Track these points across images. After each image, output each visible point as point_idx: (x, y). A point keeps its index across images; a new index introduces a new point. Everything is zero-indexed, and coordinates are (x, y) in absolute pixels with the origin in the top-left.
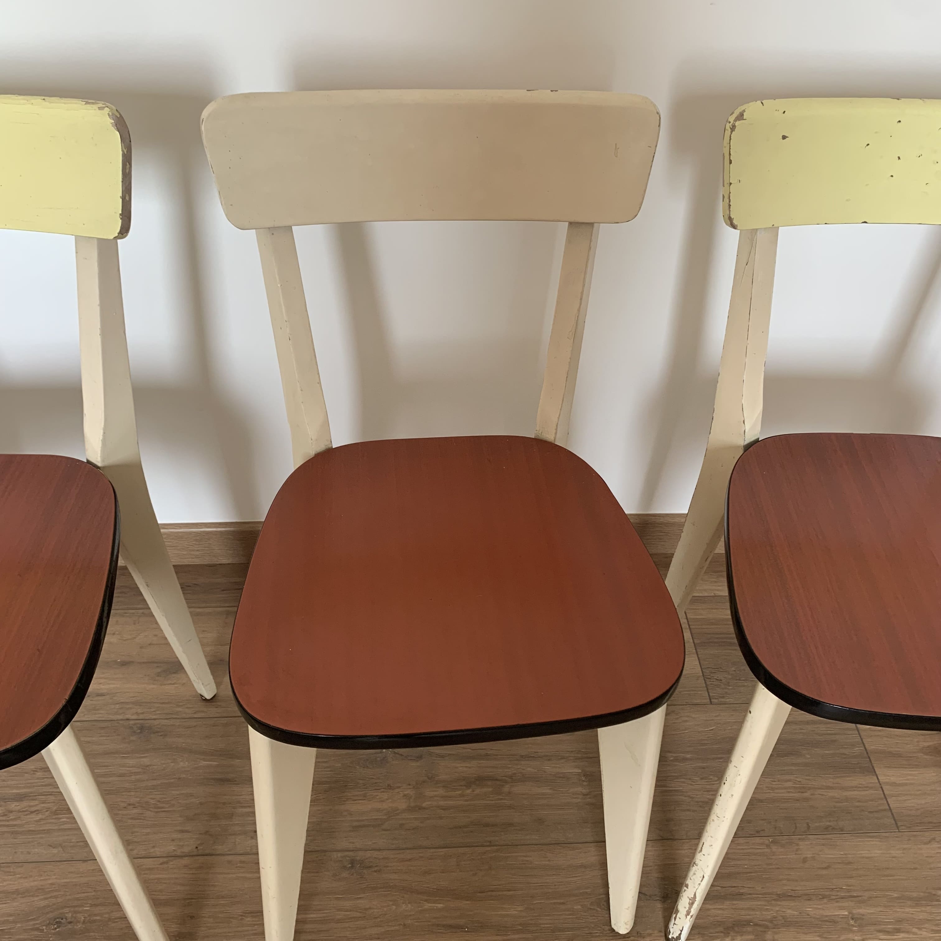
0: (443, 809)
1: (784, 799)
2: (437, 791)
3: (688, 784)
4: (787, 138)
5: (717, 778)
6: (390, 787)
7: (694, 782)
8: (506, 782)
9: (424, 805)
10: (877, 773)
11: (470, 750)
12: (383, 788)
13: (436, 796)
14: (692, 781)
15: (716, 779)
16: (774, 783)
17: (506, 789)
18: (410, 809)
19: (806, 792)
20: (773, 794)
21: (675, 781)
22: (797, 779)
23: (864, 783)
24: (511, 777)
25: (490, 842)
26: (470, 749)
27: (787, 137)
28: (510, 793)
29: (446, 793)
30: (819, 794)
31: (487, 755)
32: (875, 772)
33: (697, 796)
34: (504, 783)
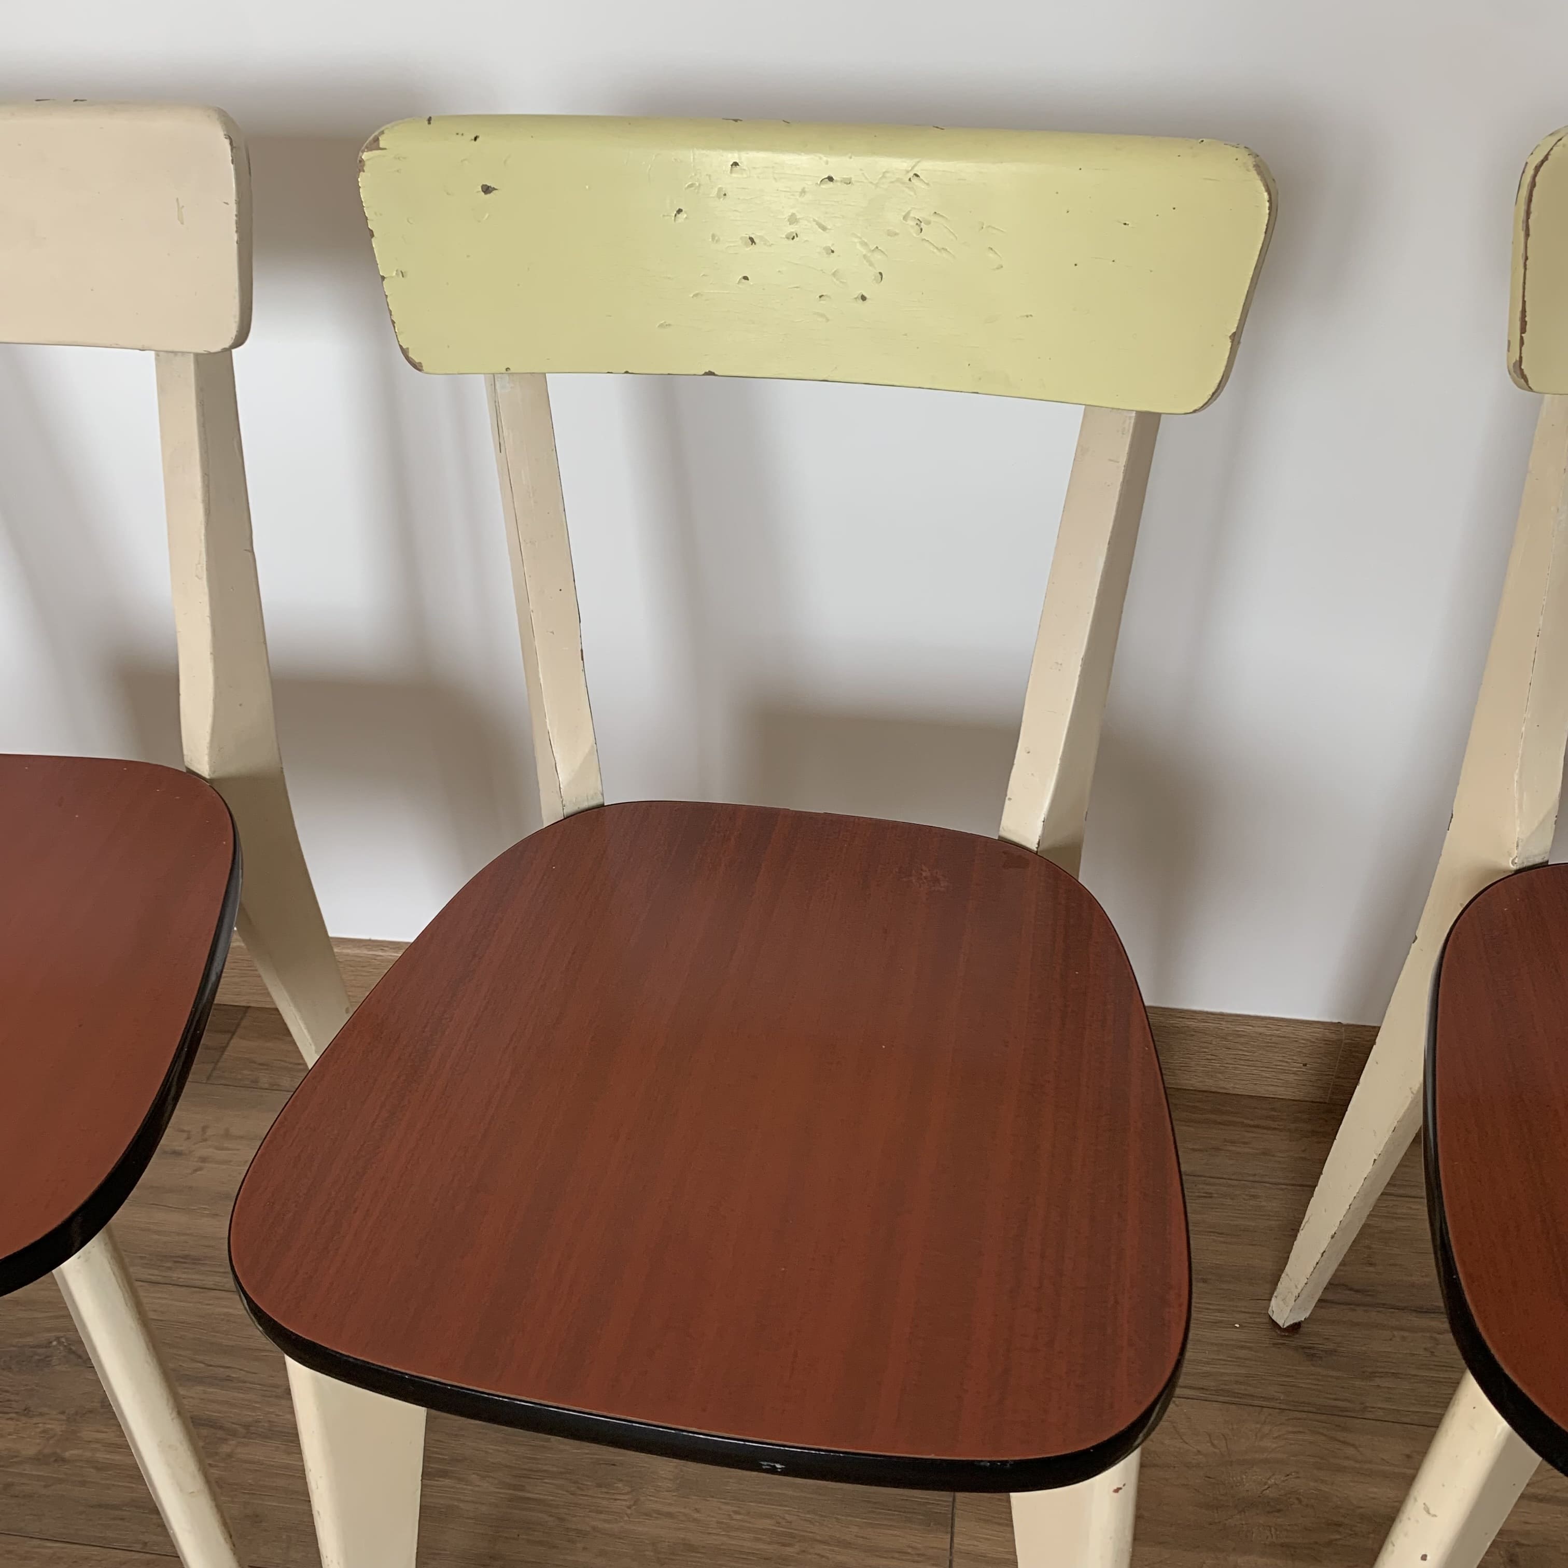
0: (97, 1469)
1: (741, 1552)
2: (106, 1432)
3: (567, 1491)
4: (494, 192)
5: (630, 1489)
6: (27, 1412)
7: (582, 1490)
8: (234, 1434)
9: (67, 1454)
10: (956, 1530)
11: (202, 1365)
12: (16, 1413)
13: (97, 1441)
14: (578, 1488)
15: (628, 1489)
16: (738, 1517)
17: (225, 1449)
18: (39, 1459)
19: (789, 1545)
20: (725, 1539)
21: (546, 1481)
22: (787, 1516)
23: (919, 1546)
24: (247, 1426)
25: (145, 1544)
26: (204, 1363)
27: (494, 189)
28: (230, 1456)
29: (117, 1439)
30: (816, 1554)
31: (229, 1379)
32: (952, 1527)
33: (574, 1519)
34: (229, 1437)
